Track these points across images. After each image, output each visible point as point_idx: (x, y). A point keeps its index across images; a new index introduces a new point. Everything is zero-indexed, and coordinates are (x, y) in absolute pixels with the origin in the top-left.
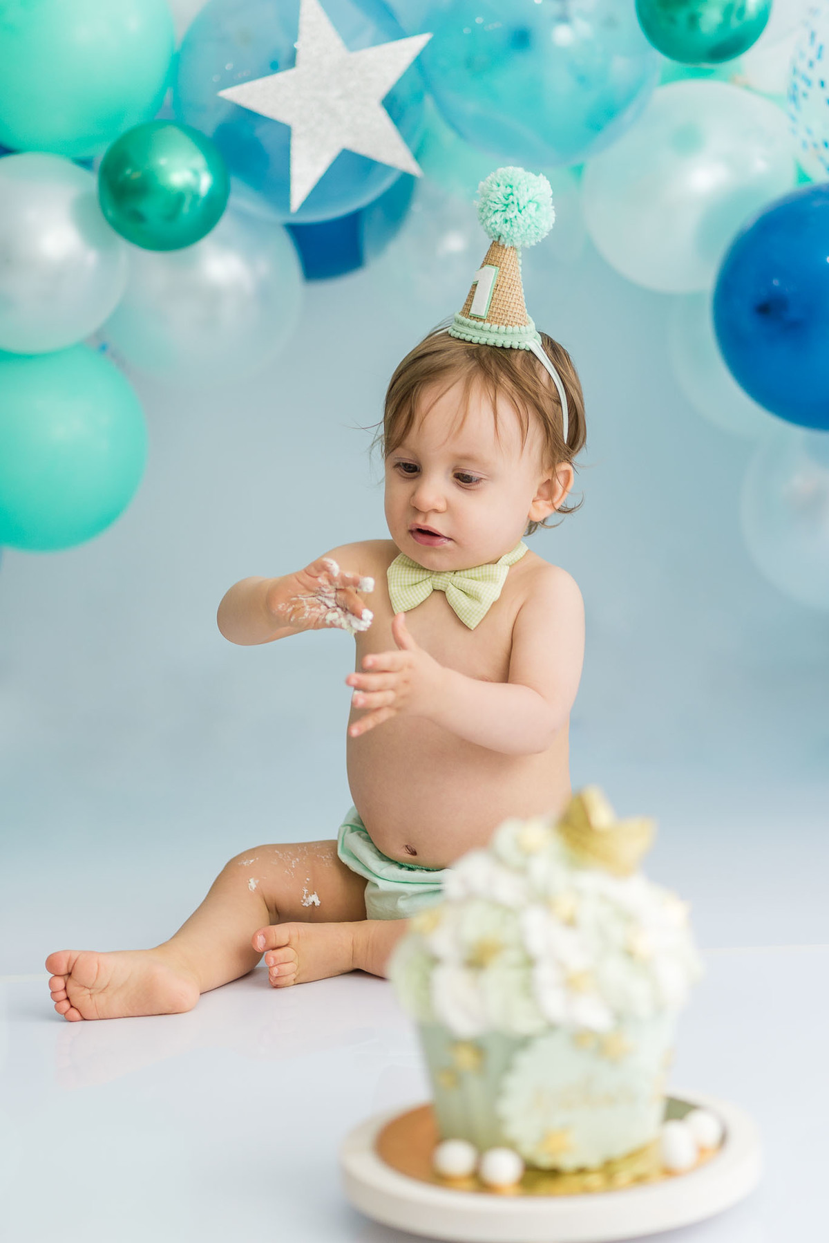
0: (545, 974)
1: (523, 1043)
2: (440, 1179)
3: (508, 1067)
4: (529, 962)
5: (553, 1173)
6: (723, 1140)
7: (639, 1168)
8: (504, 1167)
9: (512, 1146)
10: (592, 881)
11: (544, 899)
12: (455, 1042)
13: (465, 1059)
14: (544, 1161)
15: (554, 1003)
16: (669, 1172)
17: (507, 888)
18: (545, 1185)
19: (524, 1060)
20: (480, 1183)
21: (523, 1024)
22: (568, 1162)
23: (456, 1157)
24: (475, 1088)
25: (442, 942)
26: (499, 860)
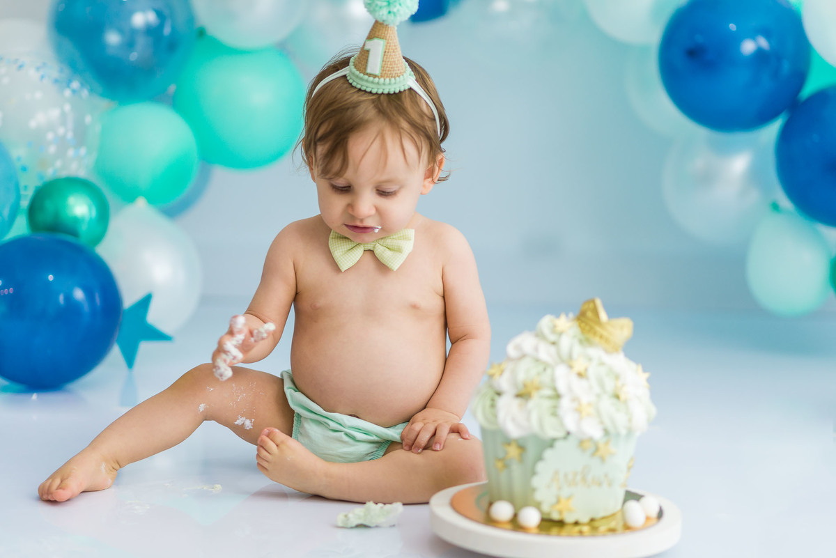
0: (565, 403)
1: (551, 443)
2: (490, 521)
3: (540, 458)
4: (558, 396)
5: (561, 523)
6: (660, 514)
7: (613, 524)
8: (531, 517)
9: (538, 506)
10: (595, 352)
11: (568, 361)
12: (508, 442)
13: (513, 451)
14: (556, 516)
15: (570, 423)
16: (627, 528)
17: (545, 353)
18: (555, 530)
19: (548, 454)
20: (515, 524)
21: (551, 432)
22: (569, 519)
23: (503, 510)
24: (516, 470)
25: (504, 383)
26: (540, 336)
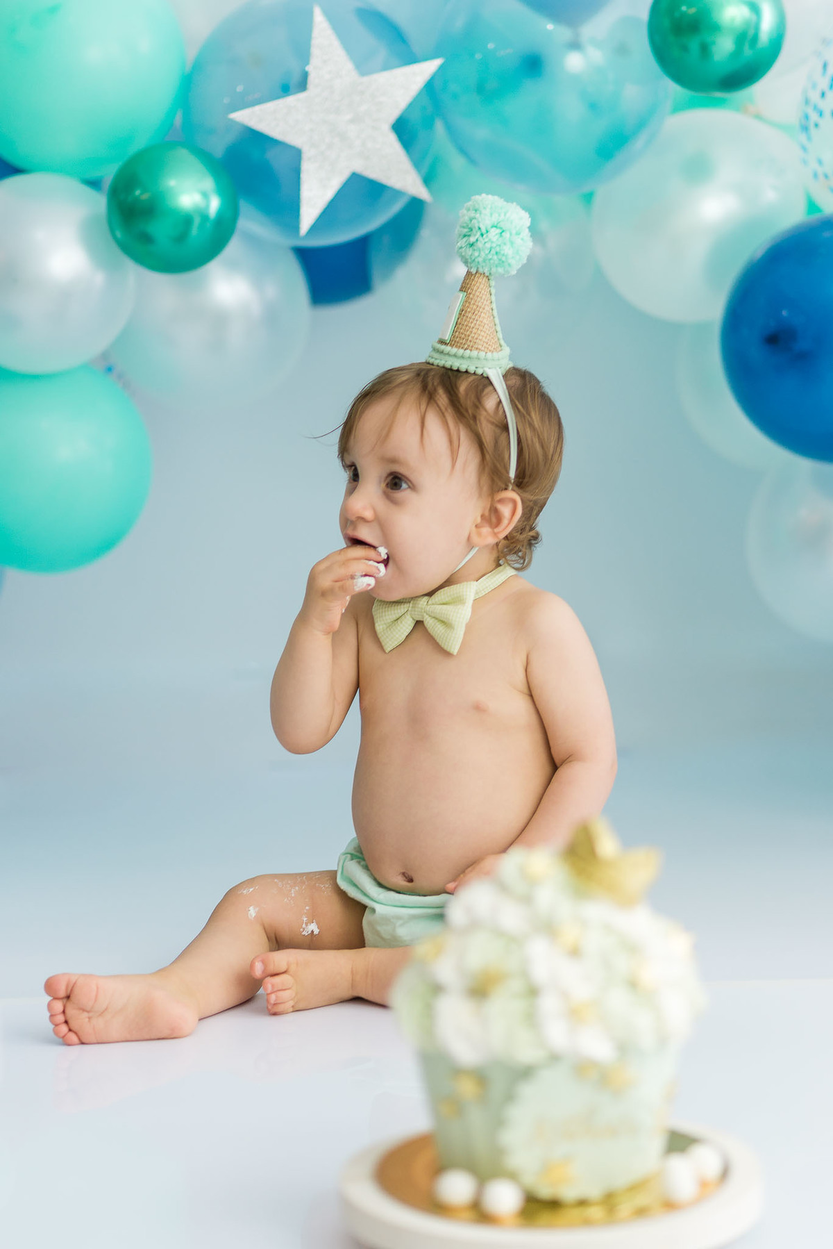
0: (549, 1004)
1: (525, 1073)
2: (438, 1208)
3: (510, 1097)
4: (533, 992)
5: (554, 1205)
6: (725, 1174)
7: (641, 1200)
8: (504, 1198)
9: (512, 1176)
10: (597, 911)
11: (549, 928)
12: (457, 1071)
13: (467, 1088)
14: (545, 1192)
15: (557, 1034)
17: (511, 917)
18: (545, 1217)
19: (528, 1091)
20: (479, 1213)
21: (526, 1053)
22: (568, 1193)
23: (457, 1187)
24: (476, 1118)
25: (446, 970)
26: (503, 888)
